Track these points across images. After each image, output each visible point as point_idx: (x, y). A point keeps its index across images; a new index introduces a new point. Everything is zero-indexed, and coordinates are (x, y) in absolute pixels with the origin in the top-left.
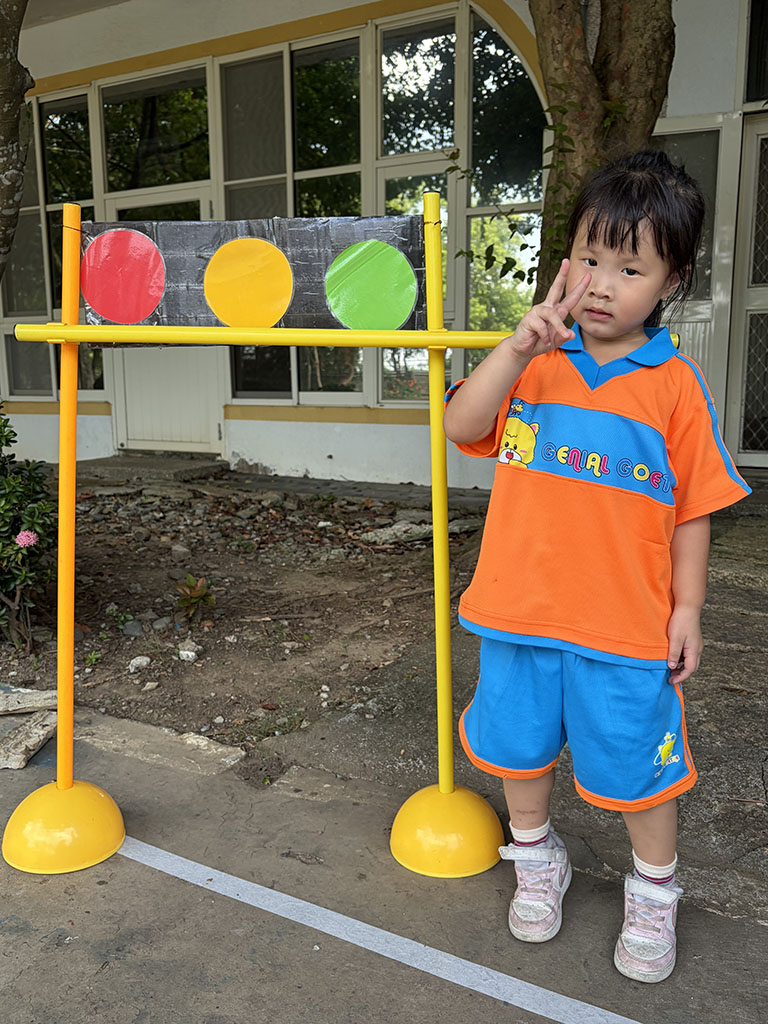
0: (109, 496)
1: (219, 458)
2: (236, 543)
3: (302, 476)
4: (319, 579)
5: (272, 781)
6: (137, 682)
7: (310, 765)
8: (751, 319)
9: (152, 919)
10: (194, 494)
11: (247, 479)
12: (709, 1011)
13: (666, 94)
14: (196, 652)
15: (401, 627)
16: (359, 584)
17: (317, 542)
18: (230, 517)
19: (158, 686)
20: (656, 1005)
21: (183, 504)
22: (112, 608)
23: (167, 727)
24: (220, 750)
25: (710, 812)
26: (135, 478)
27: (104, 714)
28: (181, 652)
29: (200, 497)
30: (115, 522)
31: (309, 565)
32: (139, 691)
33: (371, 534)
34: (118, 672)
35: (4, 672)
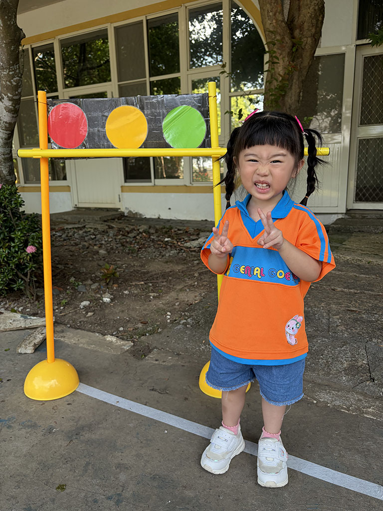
0: (70, 229)
1: (119, 210)
2: (128, 249)
3: (157, 217)
4: (165, 264)
5: (145, 356)
6: (84, 313)
7: (162, 348)
8: (360, 142)
9: (92, 420)
10: (109, 227)
11: (133, 219)
12: (343, 456)
13: (321, 35)
14: (110, 299)
15: (202, 285)
16: (183, 266)
17: (164, 247)
18: (125, 237)
19: (94, 314)
20: (319, 454)
21: (104, 232)
22: (72, 279)
23: (98, 333)
24: (122, 343)
25: (342, 366)
26: (82, 220)
27: (69, 327)
28: (104, 299)
29: (111, 228)
30: (74, 240)
31: (160, 258)
32: (85, 316)
33: (189, 244)
34: (76, 308)
35: (24, 309)
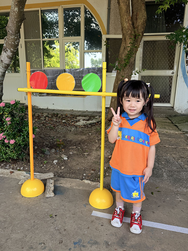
3: (46, 108)
14: (67, 158)
23: (77, 179)
24: (95, 183)
28: (63, 158)
32: (61, 169)
33: (78, 124)
34: (52, 165)
35: (24, 168)
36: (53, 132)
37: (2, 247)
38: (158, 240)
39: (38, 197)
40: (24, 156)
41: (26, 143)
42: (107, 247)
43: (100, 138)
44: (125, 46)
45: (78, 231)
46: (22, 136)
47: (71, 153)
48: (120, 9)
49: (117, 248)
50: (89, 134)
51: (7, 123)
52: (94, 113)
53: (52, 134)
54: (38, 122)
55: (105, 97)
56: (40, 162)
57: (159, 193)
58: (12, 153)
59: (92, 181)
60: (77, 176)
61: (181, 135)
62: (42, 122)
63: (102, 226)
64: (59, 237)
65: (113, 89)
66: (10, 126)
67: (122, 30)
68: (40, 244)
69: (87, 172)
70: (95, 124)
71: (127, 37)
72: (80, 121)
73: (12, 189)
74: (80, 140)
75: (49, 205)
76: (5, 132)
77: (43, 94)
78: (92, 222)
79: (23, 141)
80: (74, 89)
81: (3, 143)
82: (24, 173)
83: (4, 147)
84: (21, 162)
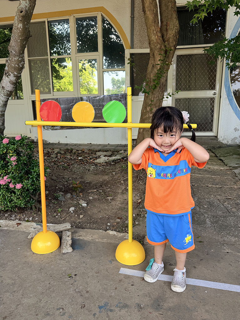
1: (30, 138)
3: (58, 142)
4: (96, 176)
6: (76, 216)
8: (176, 100)
14: (86, 204)
16: (108, 177)
17: (83, 164)
19: (84, 216)
23: (99, 229)
28: (82, 204)
31: (89, 172)
32: (79, 218)
33: (98, 161)
34: (68, 213)
35: (33, 219)
36: (67, 173)
37: (12, 314)
38: (201, 300)
39: (53, 253)
40: (33, 203)
41: (35, 187)
42: (139, 311)
43: (126, 178)
44: (154, 63)
45: (103, 293)
46: (31, 178)
47: (91, 198)
48: (146, 18)
49: (151, 311)
50: (112, 174)
51: (12, 163)
52: (117, 146)
53: (66, 174)
54: (48, 160)
55: (131, 129)
56: (53, 211)
57: (201, 243)
58: (19, 200)
59: (119, 231)
60: (100, 226)
61: (228, 172)
62: (53, 160)
63: (132, 285)
64: (80, 300)
65: (141, 116)
66: (15, 167)
67: (149, 44)
68: (58, 309)
69: (111, 221)
70: (119, 161)
71: (155, 53)
72: (101, 158)
73: (20, 244)
74: (101, 181)
75: (66, 262)
76: (9, 174)
77: (56, 128)
78: (120, 281)
79: (32, 184)
80: (93, 120)
81: (7, 188)
82: (34, 224)
83: (8, 193)
84: (29, 212)
